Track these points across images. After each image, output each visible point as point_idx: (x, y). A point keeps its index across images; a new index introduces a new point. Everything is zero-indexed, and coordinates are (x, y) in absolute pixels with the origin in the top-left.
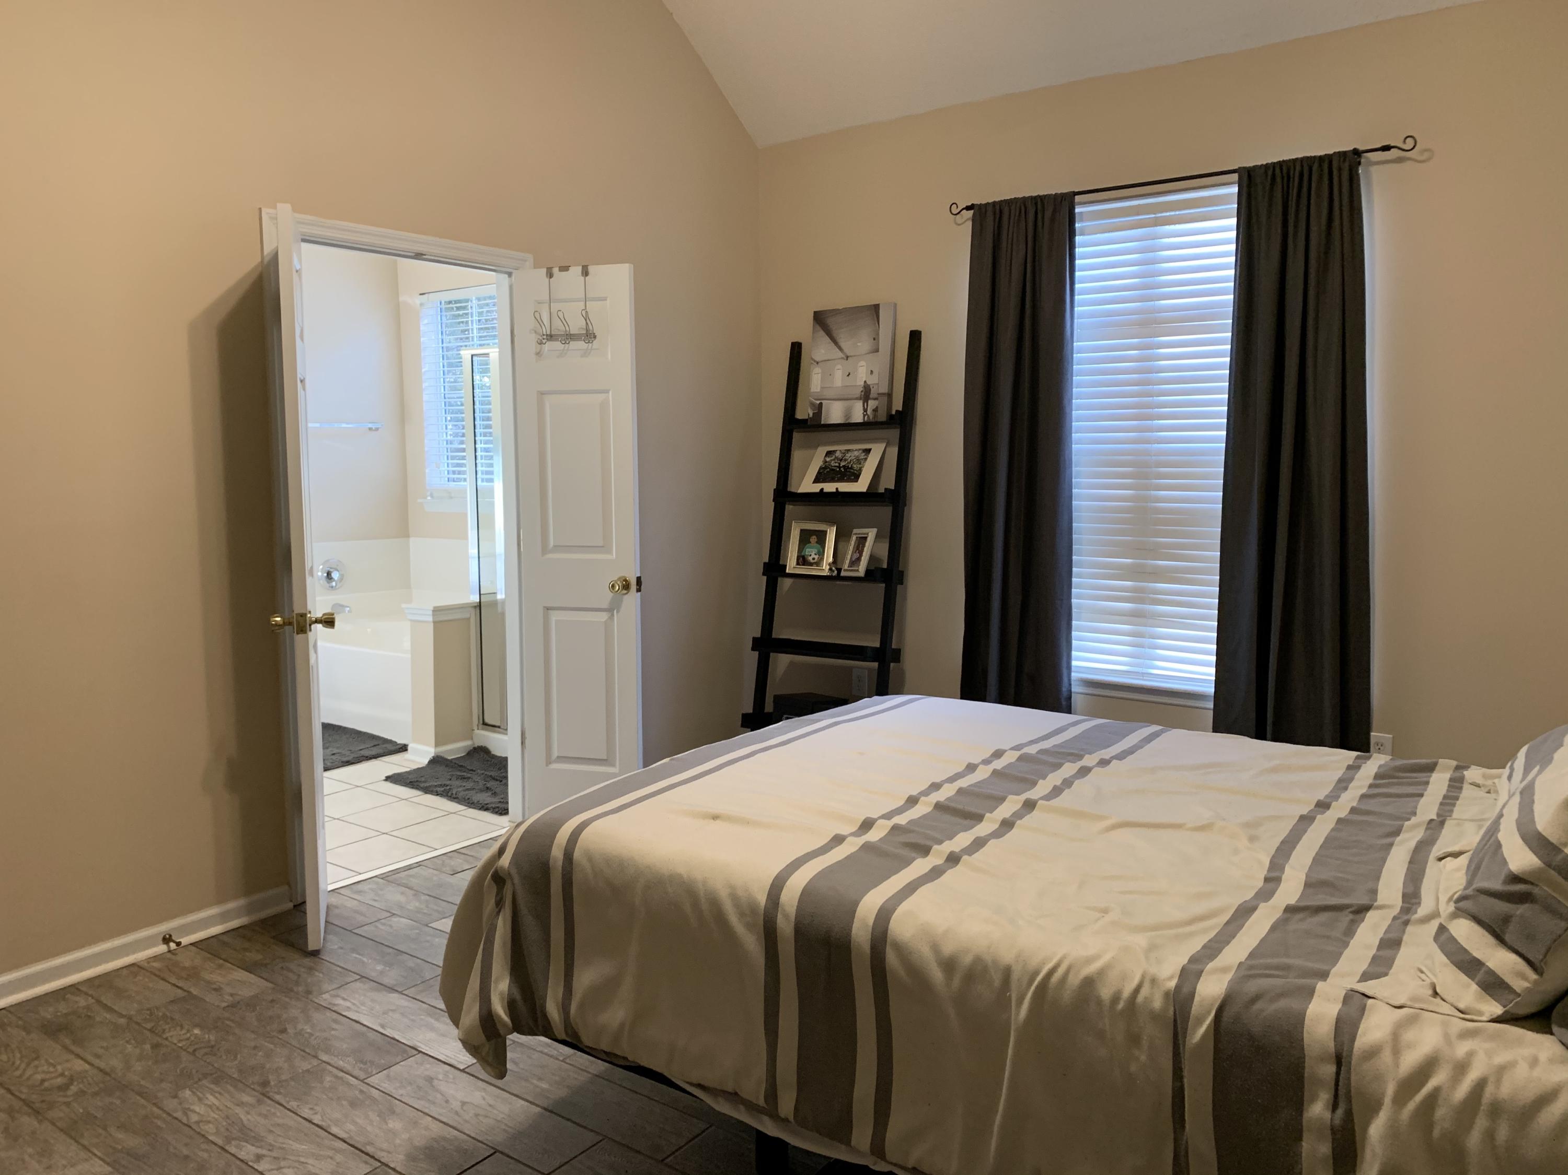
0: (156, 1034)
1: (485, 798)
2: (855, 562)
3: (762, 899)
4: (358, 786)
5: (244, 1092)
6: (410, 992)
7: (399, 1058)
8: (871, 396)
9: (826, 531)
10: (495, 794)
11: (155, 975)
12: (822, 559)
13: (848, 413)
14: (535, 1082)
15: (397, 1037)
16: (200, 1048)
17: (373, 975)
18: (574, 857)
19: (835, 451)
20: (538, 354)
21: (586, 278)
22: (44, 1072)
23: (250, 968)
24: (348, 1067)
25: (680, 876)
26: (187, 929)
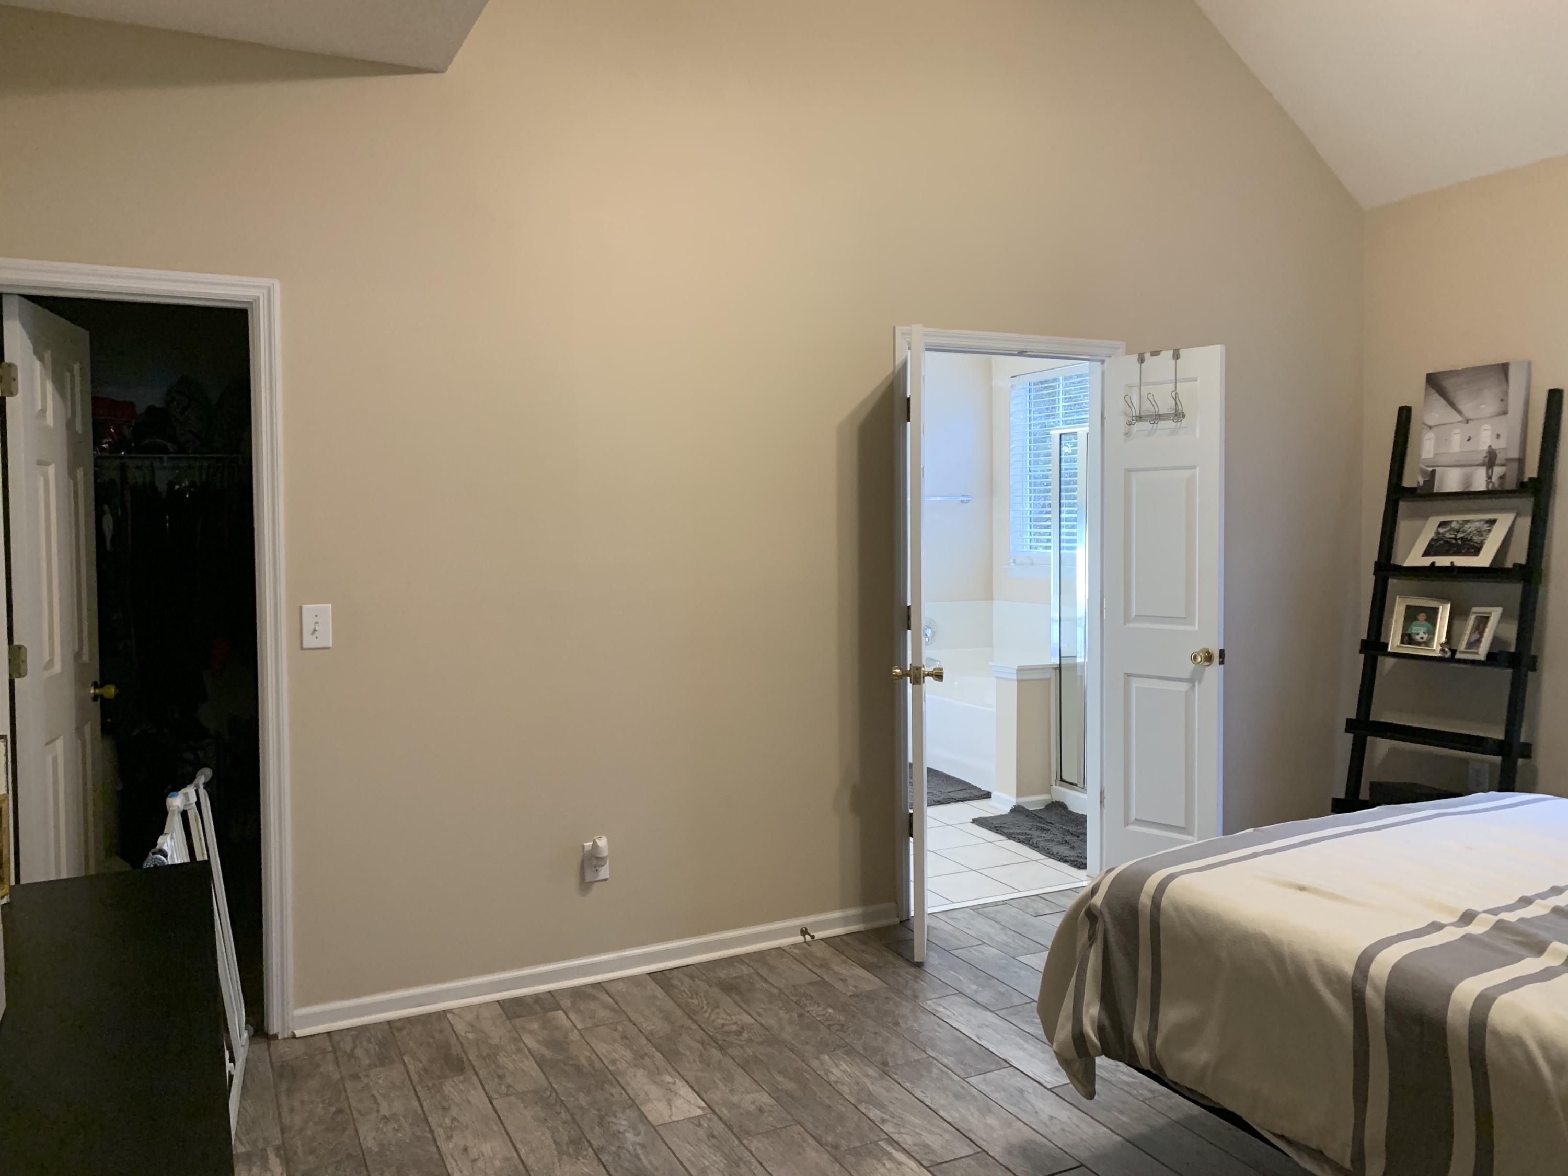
0: (801, 1007)
1: (1064, 850)
2: (1474, 644)
3: (1349, 969)
4: (948, 825)
5: (868, 1066)
6: (1003, 1013)
7: (993, 1067)
8: (1498, 462)
9: (1438, 609)
10: (1073, 848)
11: (796, 960)
12: (1432, 639)
13: (1468, 480)
14: (1116, 1114)
15: (991, 1049)
16: (834, 1025)
17: (968, 992)
18: (1162, 906)
19: (1450, 522)
20: (1127, 434)
21: (1178, 361)
22: (723, 1019)
23: (868, 967)
24: (951, 1065)
25: (1265, 935)
26: (820, 926)
